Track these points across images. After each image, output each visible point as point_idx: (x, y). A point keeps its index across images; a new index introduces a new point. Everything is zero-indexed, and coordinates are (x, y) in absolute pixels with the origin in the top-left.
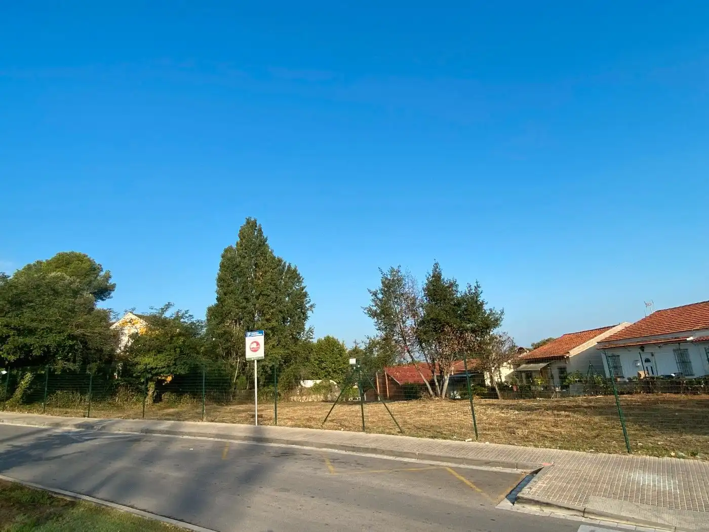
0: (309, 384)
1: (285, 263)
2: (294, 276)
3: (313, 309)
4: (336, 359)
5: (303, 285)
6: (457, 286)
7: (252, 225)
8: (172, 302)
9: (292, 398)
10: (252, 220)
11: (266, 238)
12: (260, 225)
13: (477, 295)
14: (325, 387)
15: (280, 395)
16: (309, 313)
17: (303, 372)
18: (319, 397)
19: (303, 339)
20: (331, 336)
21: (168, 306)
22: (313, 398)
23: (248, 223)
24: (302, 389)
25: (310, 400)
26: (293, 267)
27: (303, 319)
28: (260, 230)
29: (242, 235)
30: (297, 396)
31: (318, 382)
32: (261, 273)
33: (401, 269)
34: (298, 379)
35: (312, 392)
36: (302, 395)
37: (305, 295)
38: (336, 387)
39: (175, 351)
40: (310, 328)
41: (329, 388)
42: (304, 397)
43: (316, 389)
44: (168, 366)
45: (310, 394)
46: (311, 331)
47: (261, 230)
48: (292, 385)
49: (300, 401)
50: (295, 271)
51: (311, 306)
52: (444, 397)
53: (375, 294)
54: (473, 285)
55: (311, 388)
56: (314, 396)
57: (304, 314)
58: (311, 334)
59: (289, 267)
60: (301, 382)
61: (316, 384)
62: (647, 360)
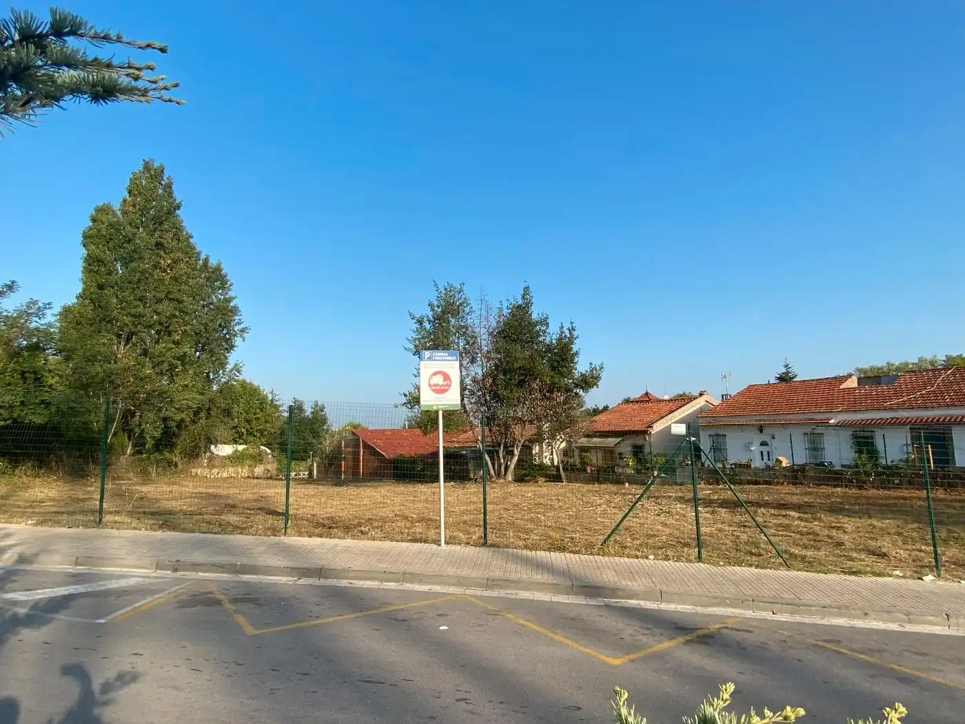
0: (225, 450)
1: (199, 254)
2: (216, 277)
3: (245, 335)
4: (255, 414)
5: (231, 294)
6: (547, 325)
7: (154, 174)
8: (20, 282)
9: (194, 470)
10: (156, 165)
11: (180, 203)
12: (170, 178)
13: (571, 340)
14: (252, 457)
15: (176, 466)
16: (238, 341)
17: (220, 431)
18: (240, 470)
19: (223, 380)
20: (248, 381)
21: (11, 287)
22: (230, 471)
23: (147, 167)
24: (212, 458)
25: (225, 475)
26: (213, 262)
27: (227, 349)
29: (134, 190)
30: (204, 467)
31: (241, 448)
32: (169, 262)
33: (464, 288)
34: (210, 441)
35: (228, 462)
36: (211, 466)
37: (235, 311)
38: (270, 457)
39: (24, 379)
40: (236, 365)
41: (258, 459)
42: (215, 471)
43: (236, 459)
44: (11, 407)
45: (225, 466)
46: (237, 369)
47: (170, 187)
48: (196, 452)
49: (208, 476)
50: (218, 269)
51: (243, 331)
52: (510, 477)
53: (420, 322)
54: (567, 325)
55: (228, 457)
56: (231, 469)
57: (227, 340)
58: (238, 374)
59: (206, 260)
60: (212, 447)
61: (236, 450)
62: (764, 444)
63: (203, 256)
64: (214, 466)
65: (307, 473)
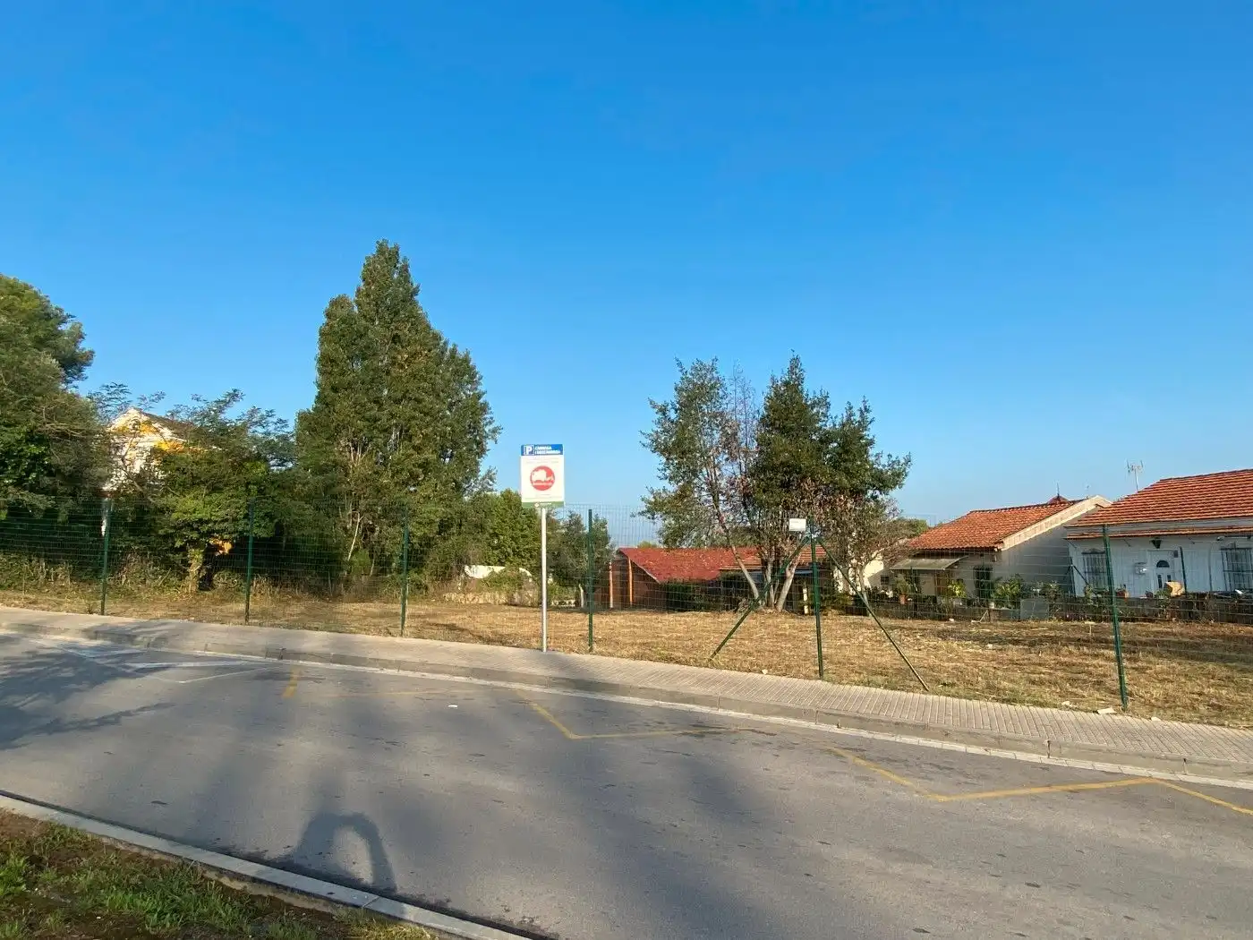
0: (480, 572)
1: (445, 343)
2: (463, 370)
3: (498, 436)
4: (522, 530)
5: (481, 388)
6: (828, 405)
7: (388, 256)
8: (242, 390)
9: (447, 595)
10: (391, 246)
11: (418, 287)
12: (405, 259)
13: (863, 424)
14: (509, 580)
15: (427, 588)
16: (489, 444)
17: (473, 550)
18: (497, 596)
19: (475, 490)
20: (513, 491)
21: (234, 396)
22: (487, 597)
23: (382, 250)
24: (468, 579)
25: (481, 601)
26: (461, 353)
27: (477, 453)
28: (405, 269)
29: (368, 277)
30: (458, 592)
31: (498, 569)
32: (406, 356)
33: (718, 365)
34: (462, 561)
35: (485, 586)
36: (465, 591)
37: (484, 408)
38: (530, 580)
39: (248, 490)
40: (489, 471)
41: (518, 582)
42: (470, 596)
43: (493, 582)
44: (235, 520)
45: (480, 591)
46: (490, 476)
47: (407, 270)
48: (448, 573)
49: (463, 602)
50: (466, 360)
51: (494, 431)
52: (780, 607)
53: (663, 411)
54: (858, 405)
55: (484, 581)
56: (488, 595)
57: (479, 443)
58: (491, 483)
59: (454, 351)
60: (467, 568)
61: (493, 572)
62: (1162, 564)
63: (450, 347)
64: (469, 591)
65: (573, 601)
